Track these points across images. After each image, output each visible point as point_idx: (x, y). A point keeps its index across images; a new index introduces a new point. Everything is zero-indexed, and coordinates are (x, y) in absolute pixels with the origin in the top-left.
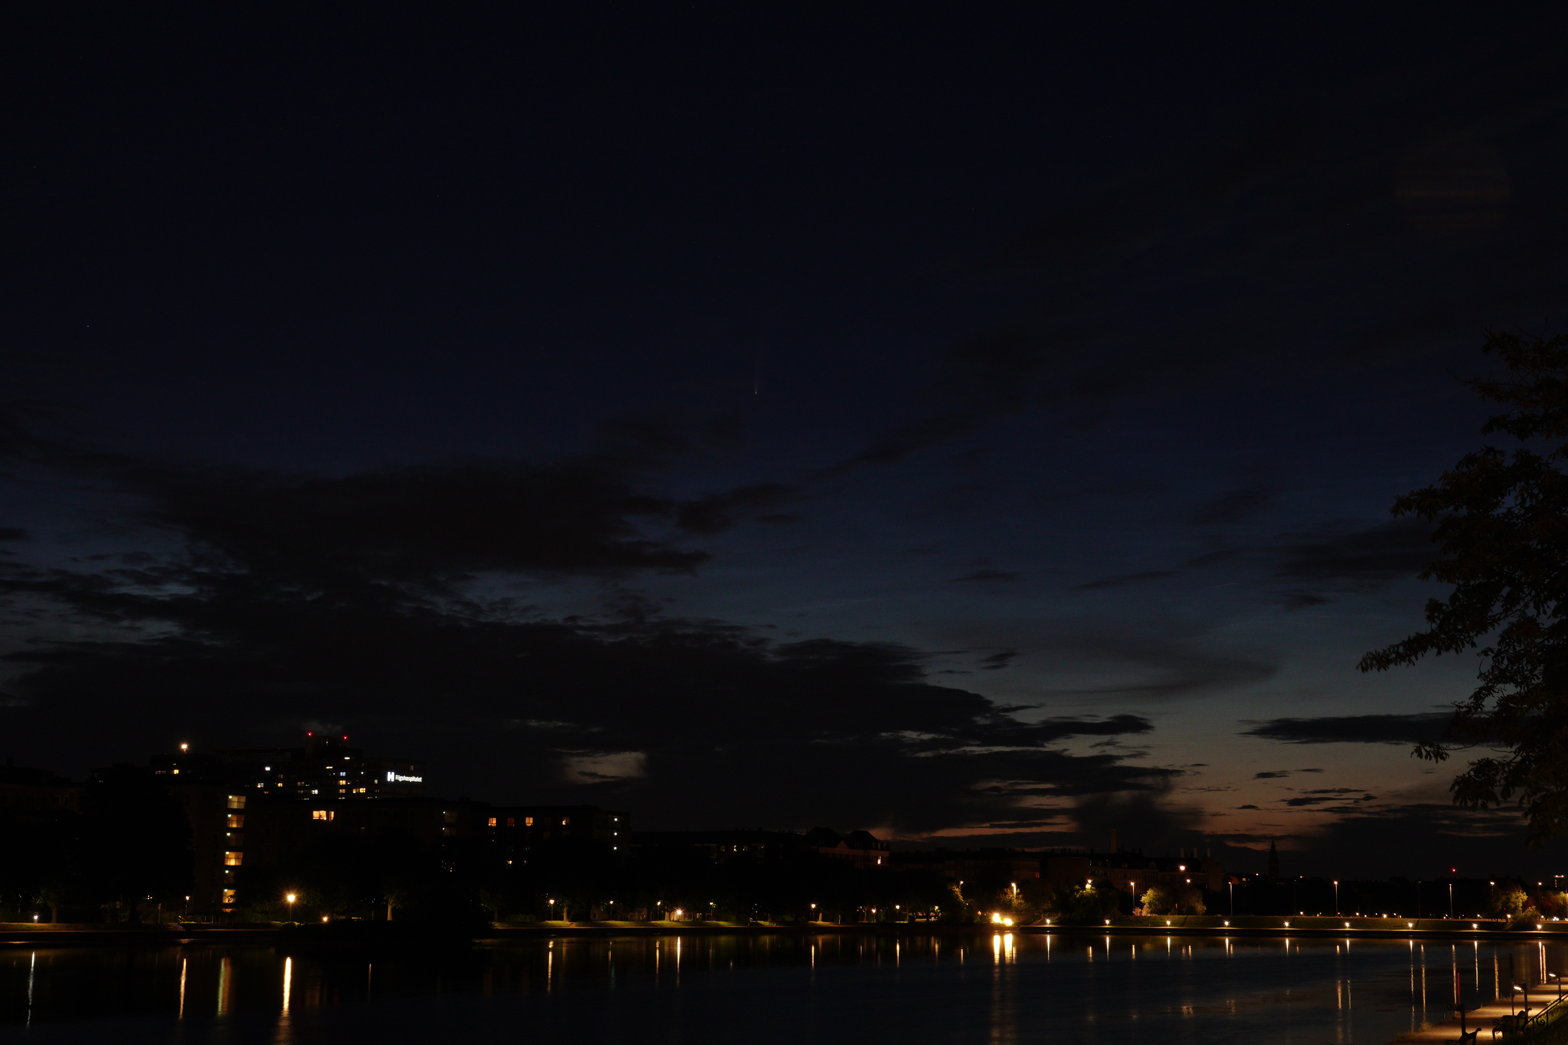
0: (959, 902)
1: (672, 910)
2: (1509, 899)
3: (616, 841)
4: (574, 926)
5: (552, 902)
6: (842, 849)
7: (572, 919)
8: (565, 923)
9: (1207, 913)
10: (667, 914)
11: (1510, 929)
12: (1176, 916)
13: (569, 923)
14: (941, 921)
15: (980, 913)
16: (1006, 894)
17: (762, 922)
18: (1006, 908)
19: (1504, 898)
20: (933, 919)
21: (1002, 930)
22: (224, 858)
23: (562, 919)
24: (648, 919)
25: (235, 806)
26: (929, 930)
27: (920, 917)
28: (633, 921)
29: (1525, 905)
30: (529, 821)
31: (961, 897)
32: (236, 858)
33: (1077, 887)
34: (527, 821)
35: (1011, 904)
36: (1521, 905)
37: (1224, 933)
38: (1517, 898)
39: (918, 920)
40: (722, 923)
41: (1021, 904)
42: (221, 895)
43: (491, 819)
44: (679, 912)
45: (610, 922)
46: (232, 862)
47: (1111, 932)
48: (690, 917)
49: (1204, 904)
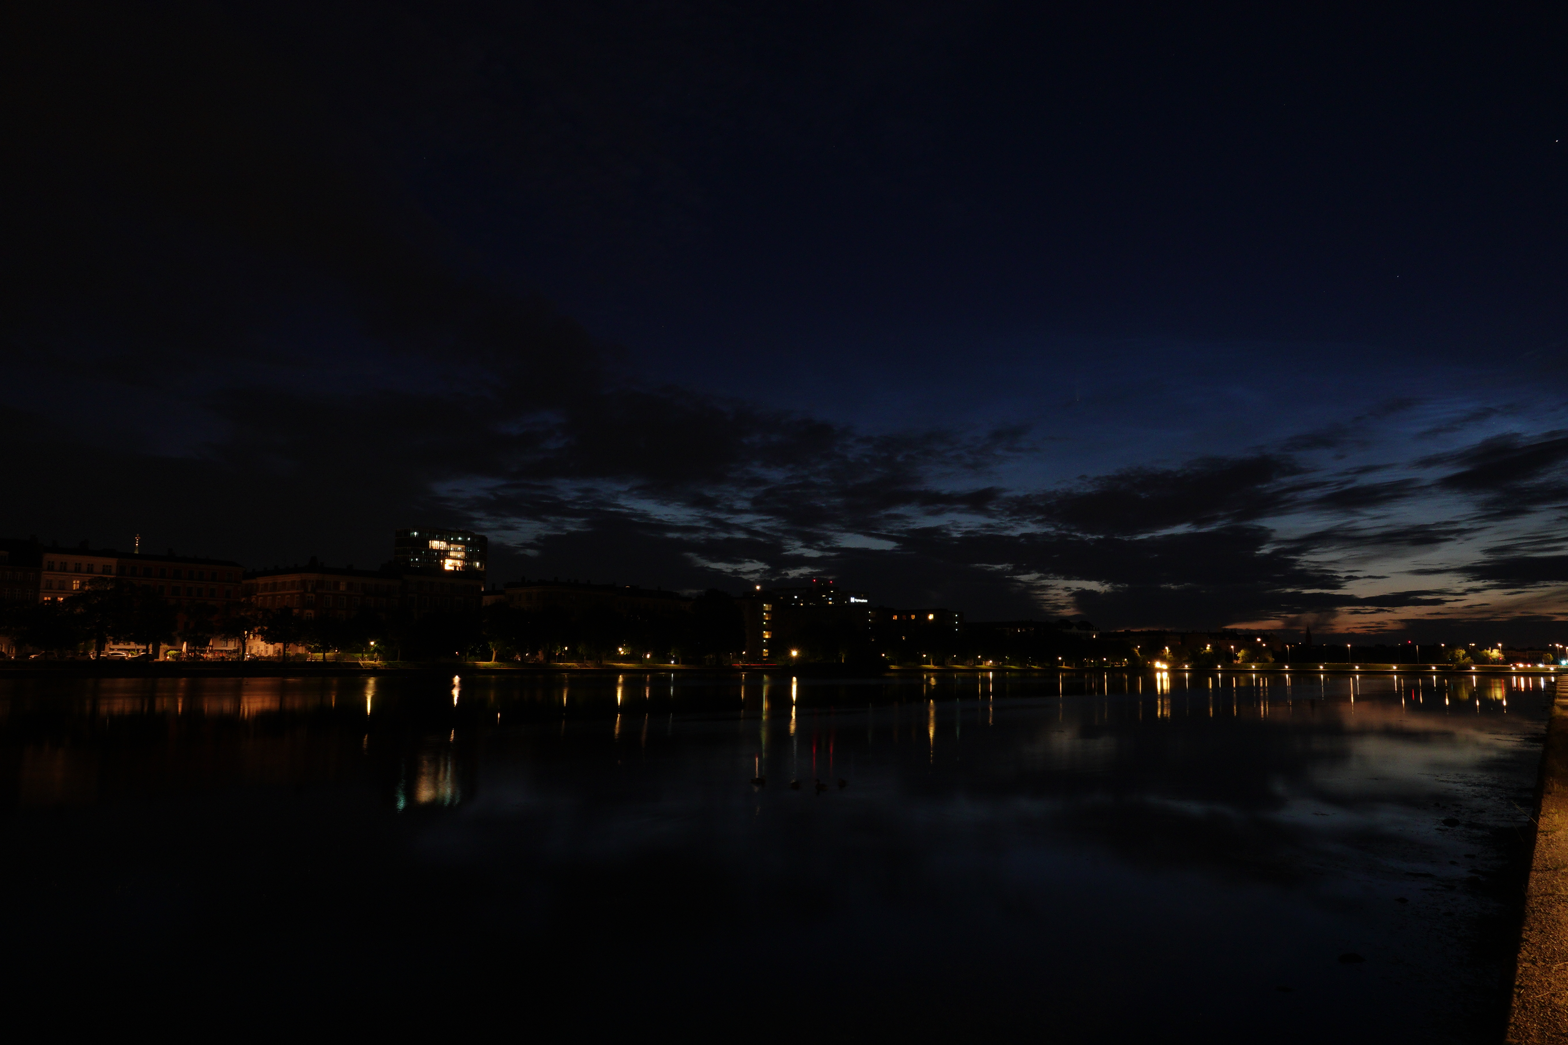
0: (1138, 656)
1: (987, 660)
2: (1454, 654)
3: (957, 626)
4: (936, 668)
5: (925, 656)
6: (1074, 630)
7: (935, 664)
8: (931, 666)
9: (1275, 662)
10: (984, 662)
11: (1455, 670)
12: (1258, 663)
13: (933, 666)
14: (1128, 667)
15: (1149, 662)
16: (1163, 653)
17: (1033, 666)
18: (1163, 659)
19: (1451, 652)
20: (1124, 665)
21: (1161, 671)
22: (762, 634)
23: (930, 665)
24: (975, 665)
25: (767, 609)
26: (1122, 670)
27: (1117, 665)
28: (966, 665)
29: (1464, 657)
30: (913, 617)
31: (1139, 654)
32: (769, 635)
33: (1202, 648)
34: (912, 617)
35: (1166, 658)
36: (1461, 656)
37: (1286, 672)
38: (1459, 652)
39: (1115, 666)
40: (1013, 667)
41: (1171, 657)
42: (762, 652)
43: (894, 616)
44: (991, 662)
45: (954, 666)
46: (767, 637)
47: (1221, 671)
48: (996, 664)
49: (1273, 657)
